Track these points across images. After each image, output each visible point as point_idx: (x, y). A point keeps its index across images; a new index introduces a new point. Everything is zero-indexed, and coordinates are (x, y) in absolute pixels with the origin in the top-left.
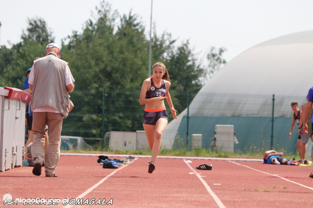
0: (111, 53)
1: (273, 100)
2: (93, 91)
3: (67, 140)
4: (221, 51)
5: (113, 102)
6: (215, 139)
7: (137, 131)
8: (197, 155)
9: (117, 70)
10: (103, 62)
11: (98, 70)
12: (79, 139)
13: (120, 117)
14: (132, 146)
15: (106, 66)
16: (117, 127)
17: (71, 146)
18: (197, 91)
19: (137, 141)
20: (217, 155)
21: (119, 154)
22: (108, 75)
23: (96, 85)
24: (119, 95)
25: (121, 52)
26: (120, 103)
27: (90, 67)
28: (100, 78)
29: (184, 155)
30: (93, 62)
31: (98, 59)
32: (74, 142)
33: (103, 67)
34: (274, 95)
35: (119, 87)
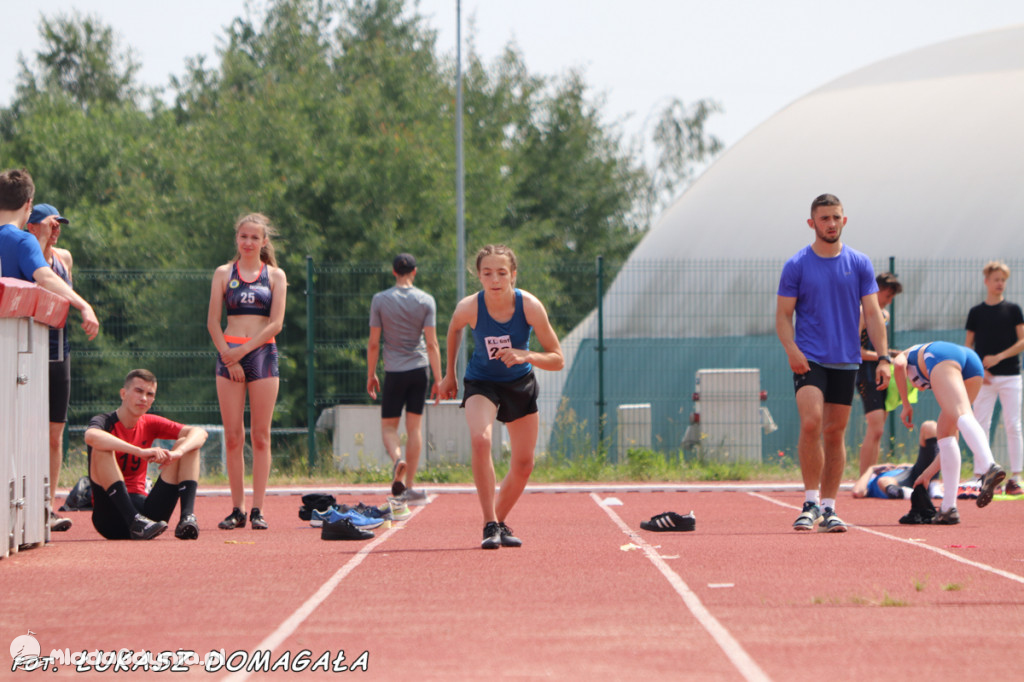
0: (321, 132)
4: (702, 113)
6: (697, 419)
8: (637, 476)
9: (350, 189)
10: (296, 163)
11: (283, 191)
15: (310, 179)
18: (625, 251)
19: (429, 436)
20: (705, 473)
21: (370, 482)
22: (321, 209)
25: (362, 127)
27: (254, 183)
28: (289, 221)
29: (592, 476)
30: (263, 165)
33: (298, 179)
34: (892, 260)
35: (359, 246)
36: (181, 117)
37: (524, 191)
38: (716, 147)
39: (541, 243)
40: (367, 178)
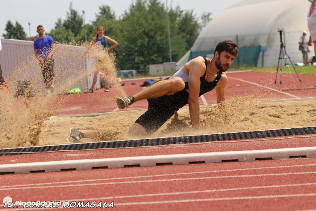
0: (147, 21)
1: (237, 38)
2: (139, 44)
3: (127, 72)
5: (151, 49)
7: (165, 63)
9: (152, 30)
10: (143, 26)
11: (141, 31)
12: (134, 71)
13: (156, 57)
14: (162, 72)
15: (145, 29)
16: (154, 62)
17: (130, 76)
18: (196, 37)
19: (164, 69)
21: (155, 77)
22: (147, 34)
23: (141, 41)
24: (154, 44)
25: (153, 19)
26: (155, 49)
27: (136, 30)
28: (142, 36)
30: (138, 27)
31: (140, 25)
32: (131, 73)
33: (143, 29)
34: (237, 36)
35: (154, 39)
36: (124, 20)
37: (180, 28)
38: (211, 19)
39: (183, 37)
40: (154, 28)
